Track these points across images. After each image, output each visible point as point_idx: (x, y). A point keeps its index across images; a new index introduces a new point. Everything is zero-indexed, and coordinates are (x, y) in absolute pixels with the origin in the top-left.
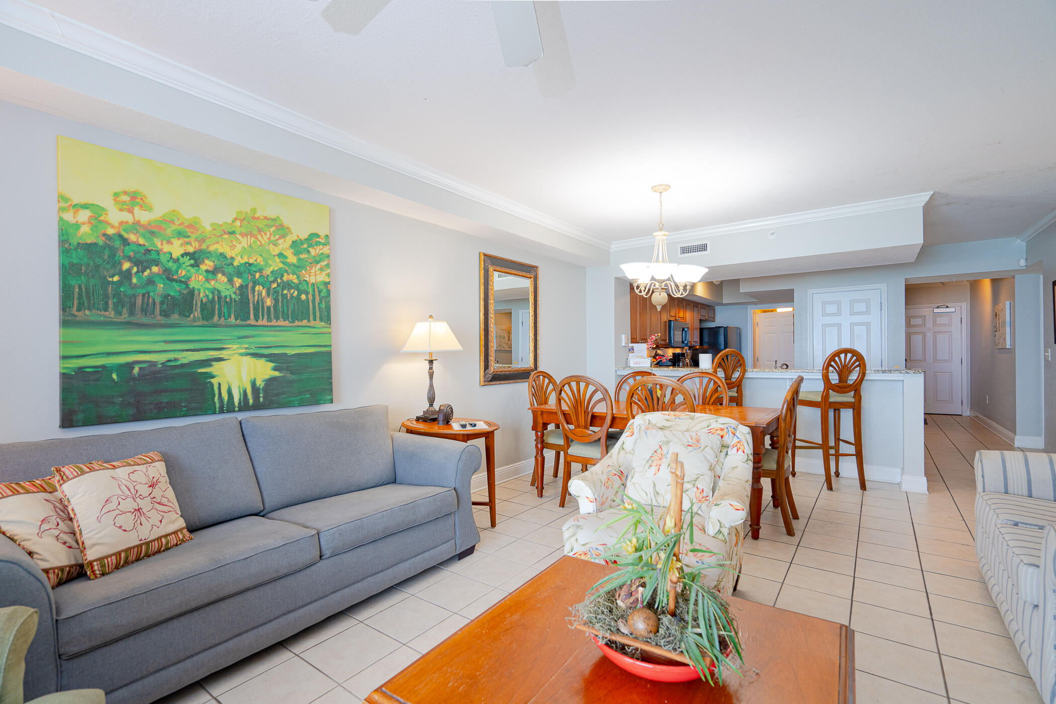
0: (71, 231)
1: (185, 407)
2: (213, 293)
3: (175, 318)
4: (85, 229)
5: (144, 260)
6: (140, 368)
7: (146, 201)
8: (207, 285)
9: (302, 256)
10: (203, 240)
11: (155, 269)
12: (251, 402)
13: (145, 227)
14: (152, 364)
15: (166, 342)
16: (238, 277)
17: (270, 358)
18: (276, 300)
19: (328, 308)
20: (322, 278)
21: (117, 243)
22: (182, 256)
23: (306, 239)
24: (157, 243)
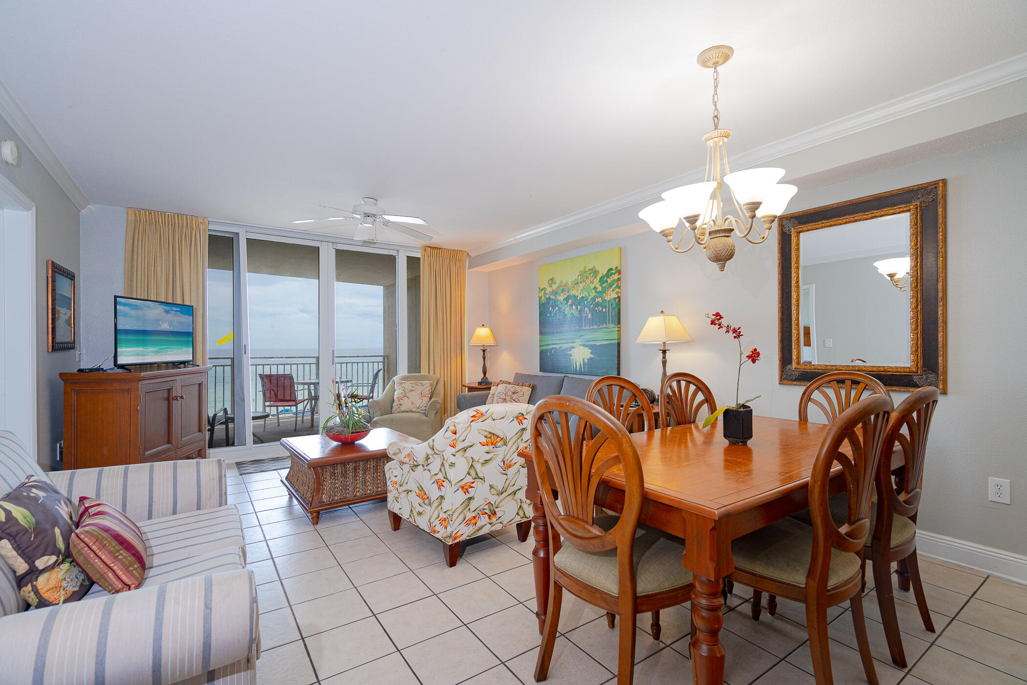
0: (540, 299)
3: (561, 328)
4: (543, 298)
5: (554, 305)
7: (555, 280)
8: (570, 312)
9: (604, 285)
10: (569, 291)
11: (557, 308)
13: (554, 291)
15: (559, 340)
16: (579, 305)
18: (593, 314)
19: (620, 315)
20: (615, 294)
21: (549, 300)
22: (563, 300)
23: (606, 274)
24: (557, 296)
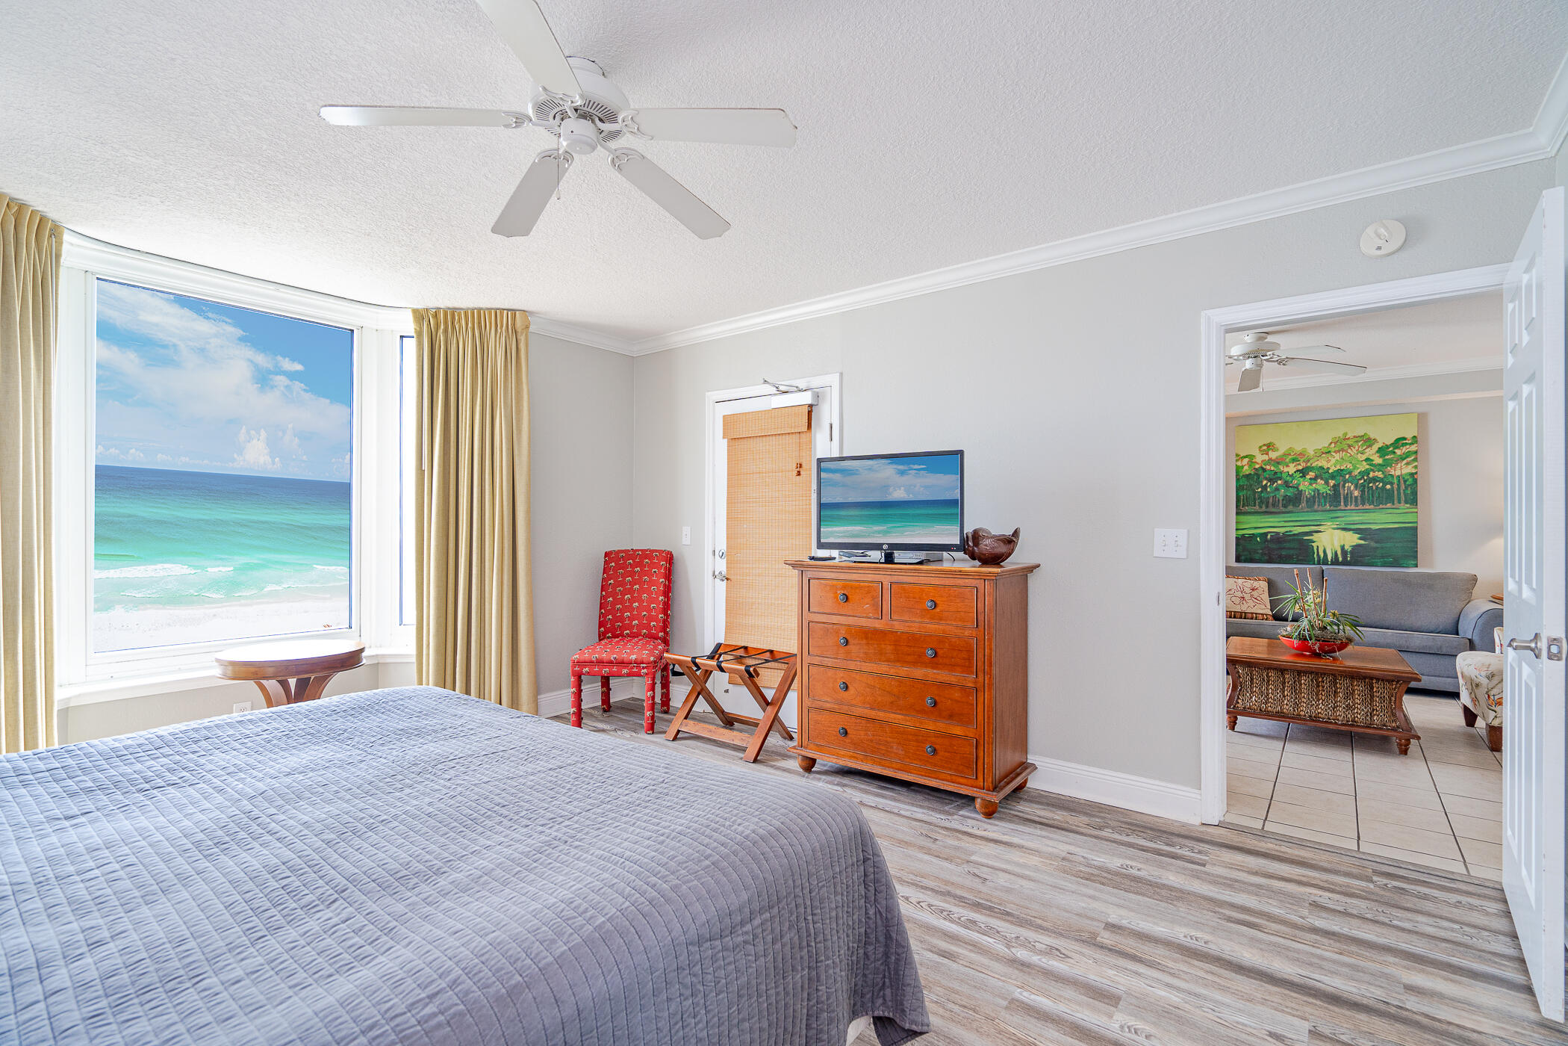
2: (1314, 492)
3: (1290, 508)
4: (1246, 467)
5: (1274, 478)
8: (1311, 487)
9: (1387, 457)
10: (1309, 461)
11: (1279, 482)
12: (1340, 559)
13: (1274, 460)
14: (1278, 533)
16: (1333, 480)
17: (1357, 531)
18: (1363, 491)
19: (1415, 493)
20: (1410, 469)
21: (1260, 472)
23: (1392, 444)
24: (1281, 467)
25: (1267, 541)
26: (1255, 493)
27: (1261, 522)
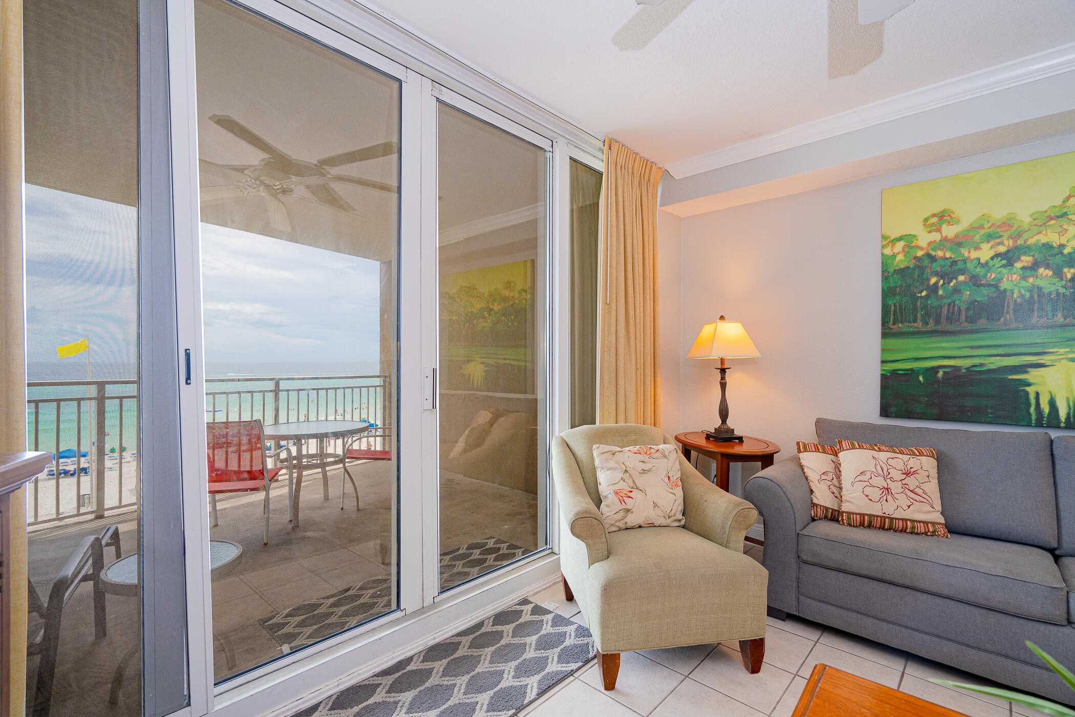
0: (889, 262)
1: (991, 413)
2: (1031, 291)
3: (982, 323)
4: (900, 257)
5: (950, 271)
6: (945, 373)
7: (953, 216)
8: (1023, 283)
10: (1019, 235)
11: (961, 278)
13: (952, 241)
14: (957, 368)
16: (1071, 267)
21: (926, 262)
22: (992, 258)
24: (965, 252)
25: (937, 381)
26: (914, 298)
27: (926, 349)
